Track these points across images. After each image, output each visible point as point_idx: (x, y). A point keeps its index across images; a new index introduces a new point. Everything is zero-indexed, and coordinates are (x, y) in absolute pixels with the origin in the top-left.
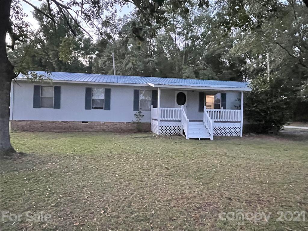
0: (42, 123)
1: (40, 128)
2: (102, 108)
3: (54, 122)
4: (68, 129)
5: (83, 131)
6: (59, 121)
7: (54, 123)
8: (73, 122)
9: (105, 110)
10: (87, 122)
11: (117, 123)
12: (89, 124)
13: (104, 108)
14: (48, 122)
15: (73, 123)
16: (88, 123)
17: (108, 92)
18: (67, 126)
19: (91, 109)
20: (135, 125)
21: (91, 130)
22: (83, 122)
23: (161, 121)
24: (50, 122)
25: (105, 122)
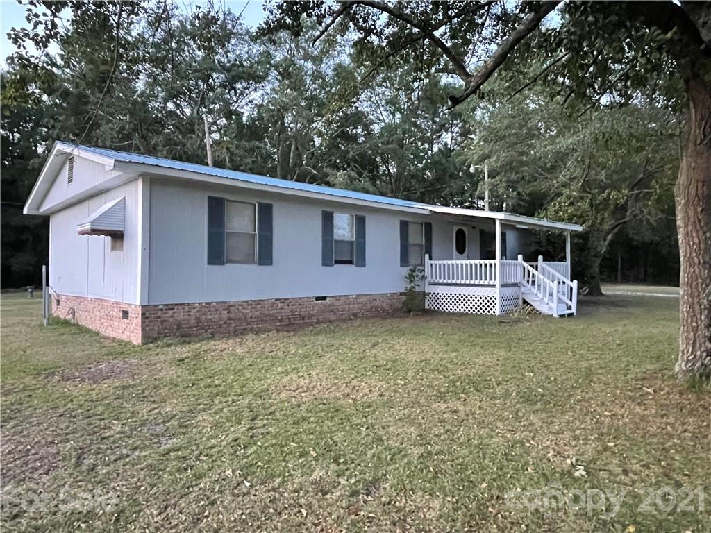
0: (229, 308)
1: (225, 323)
2: (350, 262)
3: (259, 302)
4: (289, 319)
5: (319, 322)
6: (268, 300)
7: (259, 306)
8: (300, 298)
9: (357, 266)
10: (324, 298)
11: (377, 298)
12: (329, 303)
13: (355, 262)
14: (245, 304)
15: (299, 302)
16: (328, 300)
17: (360, 223)
18: (287, 311)
19: (332, 266)
20: (404, 298)
21: (333, 317)
22: (318, 299)
23: (503, 286)
24: (249, 305)
25: (357, 295)
